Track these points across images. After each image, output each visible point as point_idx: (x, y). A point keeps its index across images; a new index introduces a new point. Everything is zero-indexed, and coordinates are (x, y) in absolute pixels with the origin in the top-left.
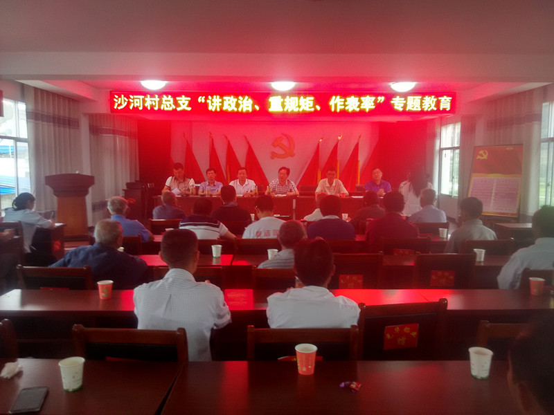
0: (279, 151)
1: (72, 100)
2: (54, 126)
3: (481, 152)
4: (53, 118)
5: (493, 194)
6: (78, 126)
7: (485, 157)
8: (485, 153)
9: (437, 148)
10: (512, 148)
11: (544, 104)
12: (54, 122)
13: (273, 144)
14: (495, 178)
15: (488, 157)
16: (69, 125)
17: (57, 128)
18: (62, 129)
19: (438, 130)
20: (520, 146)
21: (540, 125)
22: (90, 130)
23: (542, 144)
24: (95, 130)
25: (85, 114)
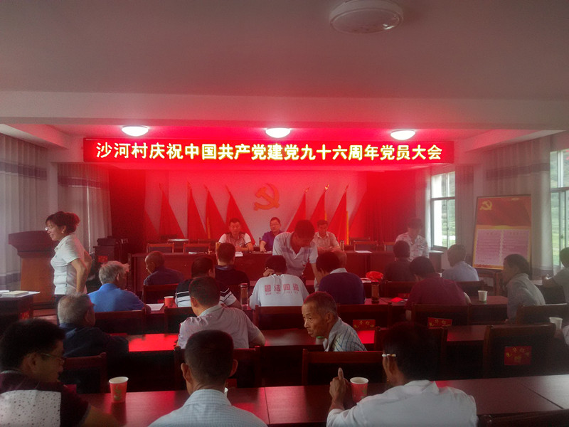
0: (263, 202)
1: (39, 148)
2: (19, 176)
3: (485, 203)
4: (19, 167)
5: (501, 247)
6: (46, 176)
7: (490, 208)
8: (488, 203)
9: (428, 198)
10: (518, 199)
11: (551, 153)
12: (19, 172)
13: (256, 195)
14: (502, 230)
15: (492, 208)
16: (36, 175)
17: (22, 178)
18: (28, 180)
19: (428, 180)
20: (527, 196)
21: (549, 174)
22: (59, 181)
23: (552, 194)
24: (64, 181)
25: (53, 164)
